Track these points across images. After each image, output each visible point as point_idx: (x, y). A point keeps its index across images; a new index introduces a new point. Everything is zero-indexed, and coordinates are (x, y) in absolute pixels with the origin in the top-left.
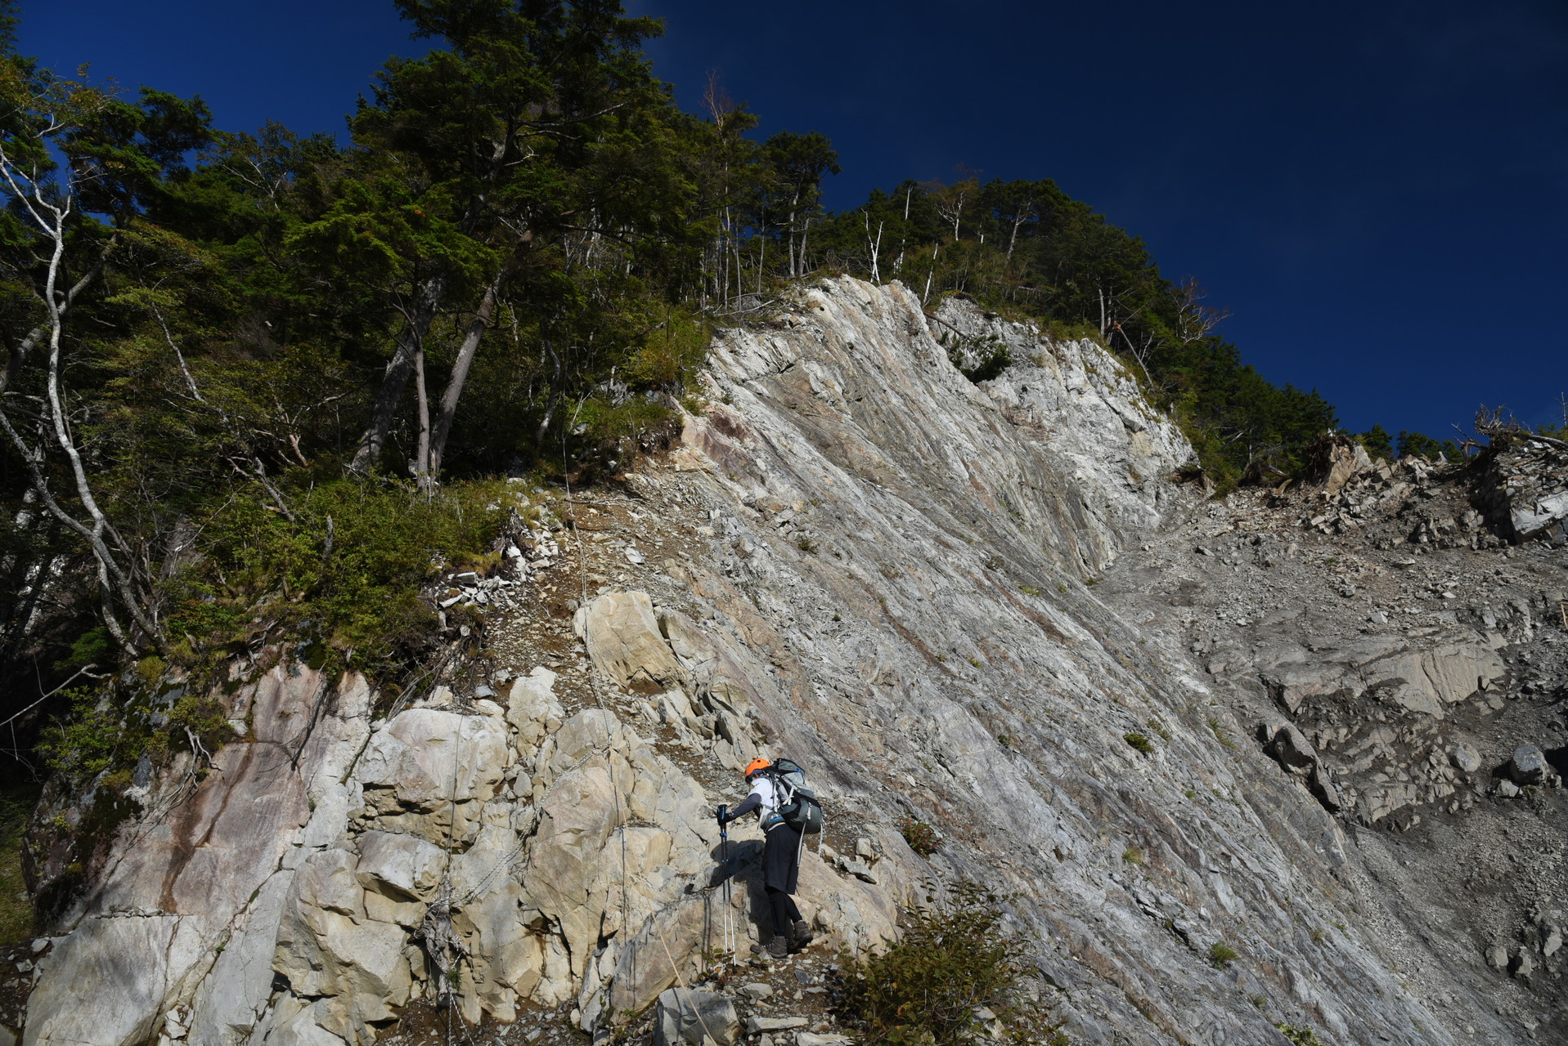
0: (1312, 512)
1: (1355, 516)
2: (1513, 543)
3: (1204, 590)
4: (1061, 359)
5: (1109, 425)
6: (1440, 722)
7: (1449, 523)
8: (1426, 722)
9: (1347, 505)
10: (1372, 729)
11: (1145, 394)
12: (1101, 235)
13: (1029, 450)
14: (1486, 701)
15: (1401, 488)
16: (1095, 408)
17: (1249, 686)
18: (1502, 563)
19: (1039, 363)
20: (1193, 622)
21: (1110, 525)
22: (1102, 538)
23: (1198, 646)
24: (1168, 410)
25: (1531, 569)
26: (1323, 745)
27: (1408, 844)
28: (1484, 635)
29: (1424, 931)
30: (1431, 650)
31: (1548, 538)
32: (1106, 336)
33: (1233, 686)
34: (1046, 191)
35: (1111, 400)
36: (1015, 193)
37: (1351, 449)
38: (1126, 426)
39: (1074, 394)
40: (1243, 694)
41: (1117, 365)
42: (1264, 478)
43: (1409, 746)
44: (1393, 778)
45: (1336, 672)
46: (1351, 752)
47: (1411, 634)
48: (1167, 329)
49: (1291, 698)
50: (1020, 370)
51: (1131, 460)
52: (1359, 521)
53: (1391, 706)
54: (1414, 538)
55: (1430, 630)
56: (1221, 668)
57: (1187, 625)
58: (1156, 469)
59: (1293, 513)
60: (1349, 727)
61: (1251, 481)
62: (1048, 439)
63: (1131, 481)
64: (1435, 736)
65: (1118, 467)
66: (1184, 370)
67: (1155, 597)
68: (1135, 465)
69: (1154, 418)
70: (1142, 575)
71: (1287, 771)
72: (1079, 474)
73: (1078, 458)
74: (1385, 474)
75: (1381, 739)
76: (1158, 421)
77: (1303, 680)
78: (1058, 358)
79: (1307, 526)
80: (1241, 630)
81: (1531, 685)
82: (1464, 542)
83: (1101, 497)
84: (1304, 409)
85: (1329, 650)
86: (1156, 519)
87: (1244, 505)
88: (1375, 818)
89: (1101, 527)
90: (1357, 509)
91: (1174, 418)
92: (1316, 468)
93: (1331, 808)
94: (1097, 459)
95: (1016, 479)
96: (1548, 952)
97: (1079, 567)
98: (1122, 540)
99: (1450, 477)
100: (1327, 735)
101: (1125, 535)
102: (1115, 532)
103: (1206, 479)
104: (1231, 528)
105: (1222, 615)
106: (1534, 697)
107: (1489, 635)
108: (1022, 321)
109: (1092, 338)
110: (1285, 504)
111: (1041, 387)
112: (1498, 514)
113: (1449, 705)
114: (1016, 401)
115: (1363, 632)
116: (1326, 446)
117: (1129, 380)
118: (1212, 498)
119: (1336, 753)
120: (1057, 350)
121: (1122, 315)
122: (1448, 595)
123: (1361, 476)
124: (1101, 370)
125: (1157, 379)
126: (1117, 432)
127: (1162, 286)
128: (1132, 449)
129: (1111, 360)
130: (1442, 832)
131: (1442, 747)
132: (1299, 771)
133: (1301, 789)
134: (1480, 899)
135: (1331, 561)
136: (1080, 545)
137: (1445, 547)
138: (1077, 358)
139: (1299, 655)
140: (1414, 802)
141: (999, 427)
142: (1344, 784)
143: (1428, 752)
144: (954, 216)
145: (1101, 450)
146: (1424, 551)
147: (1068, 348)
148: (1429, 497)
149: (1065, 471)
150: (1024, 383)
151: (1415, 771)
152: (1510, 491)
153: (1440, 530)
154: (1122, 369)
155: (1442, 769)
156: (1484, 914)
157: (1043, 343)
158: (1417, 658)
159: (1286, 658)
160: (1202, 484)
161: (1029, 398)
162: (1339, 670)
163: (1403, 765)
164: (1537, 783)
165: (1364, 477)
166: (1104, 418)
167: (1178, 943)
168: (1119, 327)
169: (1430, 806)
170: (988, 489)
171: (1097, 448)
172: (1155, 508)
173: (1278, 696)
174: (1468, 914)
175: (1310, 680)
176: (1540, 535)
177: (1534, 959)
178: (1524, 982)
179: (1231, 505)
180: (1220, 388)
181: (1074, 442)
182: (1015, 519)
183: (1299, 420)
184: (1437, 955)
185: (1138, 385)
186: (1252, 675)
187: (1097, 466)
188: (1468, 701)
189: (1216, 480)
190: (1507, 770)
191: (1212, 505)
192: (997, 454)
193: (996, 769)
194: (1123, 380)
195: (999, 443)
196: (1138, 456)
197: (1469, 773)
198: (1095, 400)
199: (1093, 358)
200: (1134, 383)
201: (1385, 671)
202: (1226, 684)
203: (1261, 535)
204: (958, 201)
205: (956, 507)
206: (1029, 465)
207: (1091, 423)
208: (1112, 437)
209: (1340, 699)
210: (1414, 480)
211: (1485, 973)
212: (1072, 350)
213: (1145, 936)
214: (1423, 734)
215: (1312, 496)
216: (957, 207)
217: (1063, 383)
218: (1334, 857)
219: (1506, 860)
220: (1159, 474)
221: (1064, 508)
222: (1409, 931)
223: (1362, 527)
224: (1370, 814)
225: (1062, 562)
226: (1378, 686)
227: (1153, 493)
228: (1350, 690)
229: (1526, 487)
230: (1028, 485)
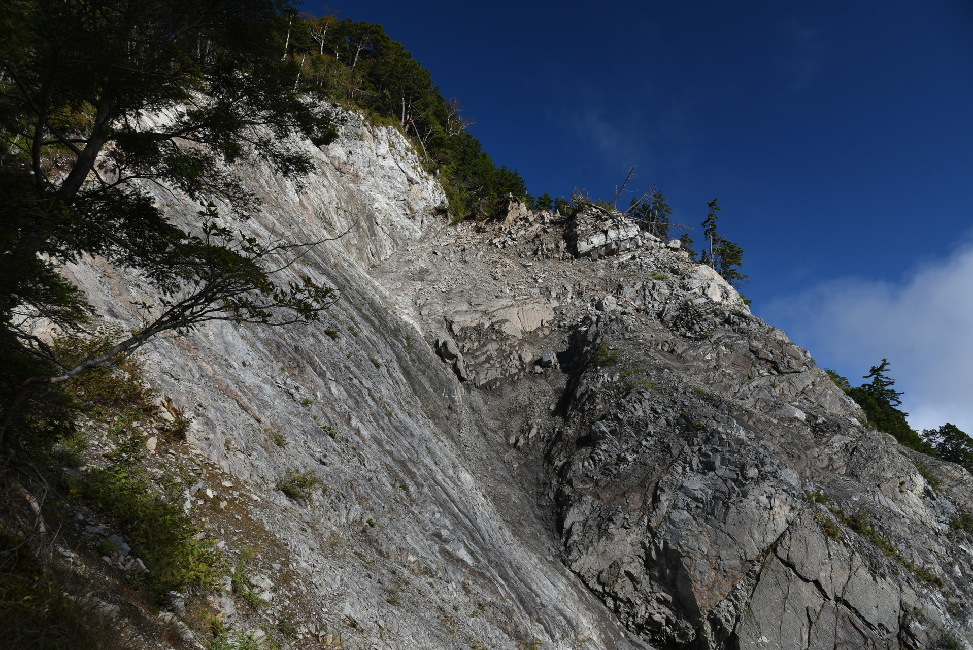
0: (494, 236)
1: (513, 239)
2: (576, 258)
3: (431, 273)
4: (375, 137)
5: (399, 179)
6: (519, 340)
7: (552, 246)
8: (513, 340)
9: (510, 234)
10: (489, 343)
11: (422, 163)
12: (405, 65)
13: (346, 189)
14: (542, 331)
15: (537, 227)
16: (392, 168)
17: (438, 322)
18: (568, 268)
19: (361, 138)
20: (420, 290)
21: (391, 236)
22: (384, 242)
23: (419, 301)
24: (435, 174)
25: (579, 271)
26: (466, 350)
27: (492, 395)
28: (549, 300)
29: (486, 431)
30: (522, 306)
31: (590, 256)
32: (405, 126)
33: (430, 321)
34: (377, 32)
35: (401, 164)
36: (359, 29)
37: (519, 204)
38: (408, 180)
39: (380, 159)
40: (434, 325)
41: (408, 144)
42: (478, 216)
43: (504, 351)
44: (493, 366)
45: (478, 315)
46: (477, 354)
47: (517, 298)
48: (440, 127)
49: (456, 328)
50: (350, 140)
51: (410, 200)
52: (515, 242)
53: (500, 332)
54: (535, 253)
55: (526, 297)
56: (427, 312)
57: (417, 291)
58: (423, 206)
59: (487, 235)
60: (479, 342)
61: (470, 218)
62: (361, 183)
63: (408, 212)
64: (516, 346)
65: (401, 203)
66: (449, 151)
67: (405, 276)
68: (412, 203)
69: (426, 177)
70: (402, 264)
71: (445, 362)
72: (377, 205)
73: (378, 197)
74: (531, 219)
75: (492, 348)
76: (427, 179)
77: (463, 319)
78: (374, 136)
79: (491, 244)
80: (442, 294)
81: (561, 324)
82: (557, 256)
83: (388, 220)
84: (510, 181)
85: (479, 305)
86: (419, 234)
87: (465, 230)
88: (481, 384)
89: (385, 236)
90: (515, 236)
91: (438, 179)
92: (500, 214)
93: (462, 379)
94: (389, 198)
95: (334, 205)
96: (530, 437)
97: (368, 258)
98: (397, 245)
99: (559, 223)
100: (468, 346)
101: (399, 242)
102: (394, 240)
103: (449, 214)
104: (454, 242)
105: (436, 286)
106: (562, 329)
107: (551, 300)
108: (355, 111)
109: (395, 126)
110: (484, 231)
111: (360, 152)
112: (573, 243)
113: (527, 333)
114: (345, 159)
115: (496, 297)
116: (507, 202)
117: (413, 153)
118: (450, 225)
119: (471, 354)
120: (374, 131)
121: (414, 115)
122: (540, 281)
123: (520, 219)
124: (397, 146)
125: (432, 155)
126: (402, 183)
127: (441, 100)
128: (411, 194)
129: (405, 141)
130: (507, 389)
131: (517, 351)
132: (450, 362)
133: (450, 370)
134: (513, 416)
135: (496, 261)
136: (371, 246)
137: (548, 258)
138: (385, 137)
139: (465, 307)
140: (500, 376)
141: (328, 174)
142: (471, 368)
143: (511, 353)
144: (321, 38)
145: (392, 193)
146: (538, 259)
147: (380, 130)
148: (547, 232)
149: (367, 202)
150: (350, 148)
151: (504, 362)
152: (579, 232)
153: (547, 249)
154: (410, 146)
155: (514, 361)
156: (512, 423)
157: (365, 126)
158: (515, 310)
159: (459, 308)
160: (446, 217)
161: (353, 158)
162: (480, 314)
163: (499, 360)
164: (549, 367)
165: (521, 219)
166: (396, 174)
167: (289, 398)
168: (412, 122)
169: (506, 378)
170: (310, 208)
171: (390, 192)
172: (420, 228)
173: (450, 325)
174: (506, 423)
175: (466, 319)
176: (588, 254)
177: (525, 439)
178: (518, 449)
179: (459, 229)
180: (469, 164)
181: (376, 187)
182: (328, 227)
183: (507, 186)
184: (487, 440)
185: (418, 157)
186: (441, 316)
187: (388, 201)
188: (535, 331)
189: (454, 215)
190: (539, 362)
191: (449, 229)
192: (324, 190)
193: (224, 330)
194: (409, 154)
195: (326, 183)
196: (414, 198)
197: (525, 363)
198: (392, 163)
199: (394, 138)
200: (416, 156)
201: (500, 316)
202: (427, 320)
203: (466, 246)
204: (324, 28)
205: (281, 216)
206: (344, 197)
207: (389, 176)
208: (399, 186)
209: (478, 329)
210: (543, 223)
211: (505, 447)
212: (382, 132)
213: (274, 395)
214: (511, 346)
215: (497, 227)
216: (323, 33)
217: (375, 152)
218: (452, 400)
219: (527, 400)
220: (424, 209)
221: (364, 224)
222: (479, 431)
223: (515, 246)
224: (479, 382)
225: (357, 254)
226: (496, 323)
227: (420, 220)
228: (483, 324)
229: (586, 230)
230: (341, 209)
